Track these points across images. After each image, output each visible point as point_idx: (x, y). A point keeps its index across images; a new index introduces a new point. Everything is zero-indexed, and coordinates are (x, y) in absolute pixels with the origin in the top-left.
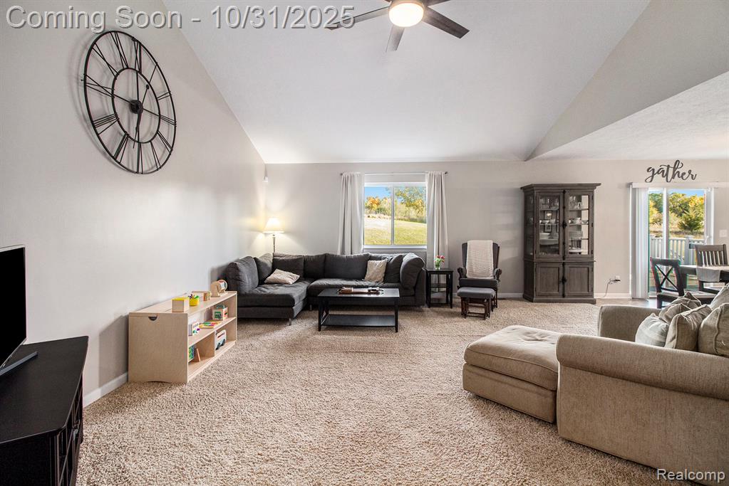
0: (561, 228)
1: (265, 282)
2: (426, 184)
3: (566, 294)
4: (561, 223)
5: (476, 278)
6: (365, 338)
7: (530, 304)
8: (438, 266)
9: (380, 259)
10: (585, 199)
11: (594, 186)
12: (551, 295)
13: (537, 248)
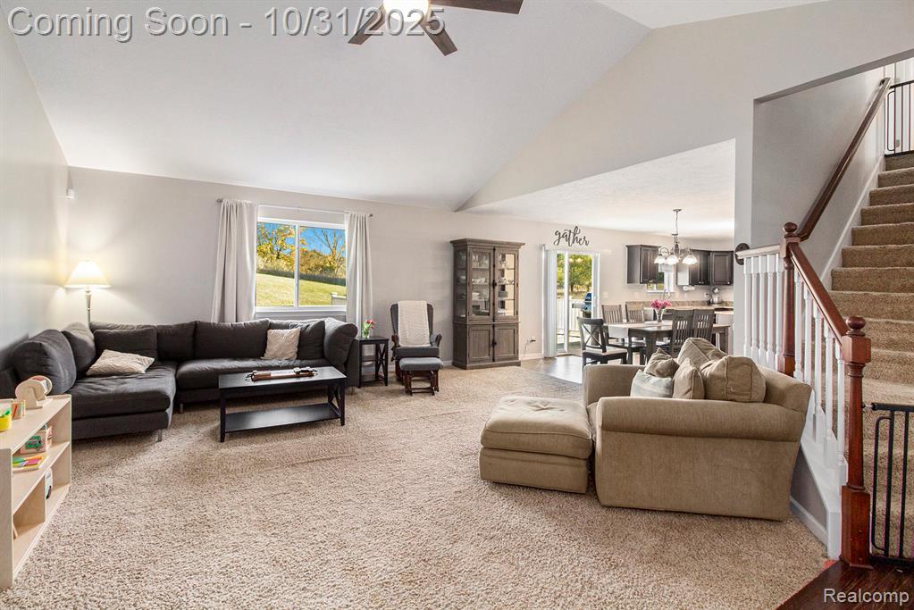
0: (492, 288)
1: (89, 373)
2: (345, 226)
3: (496, 358)
4: (492, 281)
5: (411, 346)
6: (305, 440)
7: (464, 371)
8: (366, 333)
9: (286, 327)
10: (510, 259)
11: (519, 245)
12: (482, 360)
13: (470, 309)
